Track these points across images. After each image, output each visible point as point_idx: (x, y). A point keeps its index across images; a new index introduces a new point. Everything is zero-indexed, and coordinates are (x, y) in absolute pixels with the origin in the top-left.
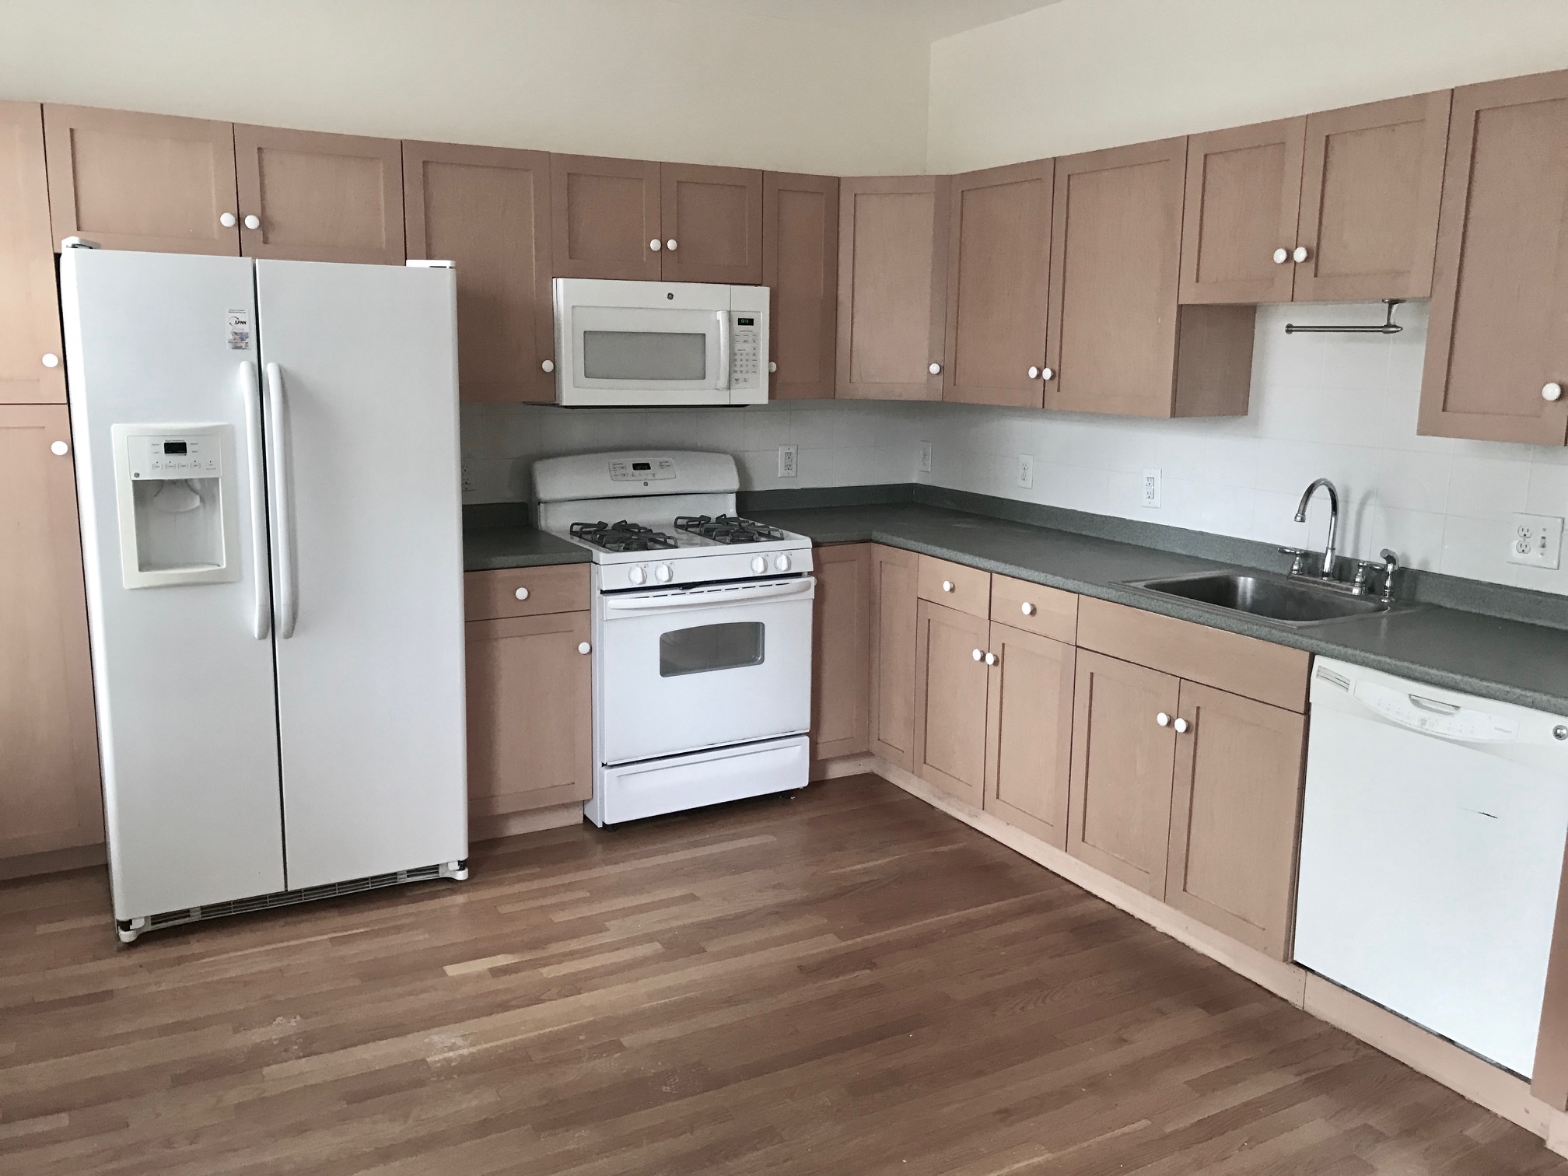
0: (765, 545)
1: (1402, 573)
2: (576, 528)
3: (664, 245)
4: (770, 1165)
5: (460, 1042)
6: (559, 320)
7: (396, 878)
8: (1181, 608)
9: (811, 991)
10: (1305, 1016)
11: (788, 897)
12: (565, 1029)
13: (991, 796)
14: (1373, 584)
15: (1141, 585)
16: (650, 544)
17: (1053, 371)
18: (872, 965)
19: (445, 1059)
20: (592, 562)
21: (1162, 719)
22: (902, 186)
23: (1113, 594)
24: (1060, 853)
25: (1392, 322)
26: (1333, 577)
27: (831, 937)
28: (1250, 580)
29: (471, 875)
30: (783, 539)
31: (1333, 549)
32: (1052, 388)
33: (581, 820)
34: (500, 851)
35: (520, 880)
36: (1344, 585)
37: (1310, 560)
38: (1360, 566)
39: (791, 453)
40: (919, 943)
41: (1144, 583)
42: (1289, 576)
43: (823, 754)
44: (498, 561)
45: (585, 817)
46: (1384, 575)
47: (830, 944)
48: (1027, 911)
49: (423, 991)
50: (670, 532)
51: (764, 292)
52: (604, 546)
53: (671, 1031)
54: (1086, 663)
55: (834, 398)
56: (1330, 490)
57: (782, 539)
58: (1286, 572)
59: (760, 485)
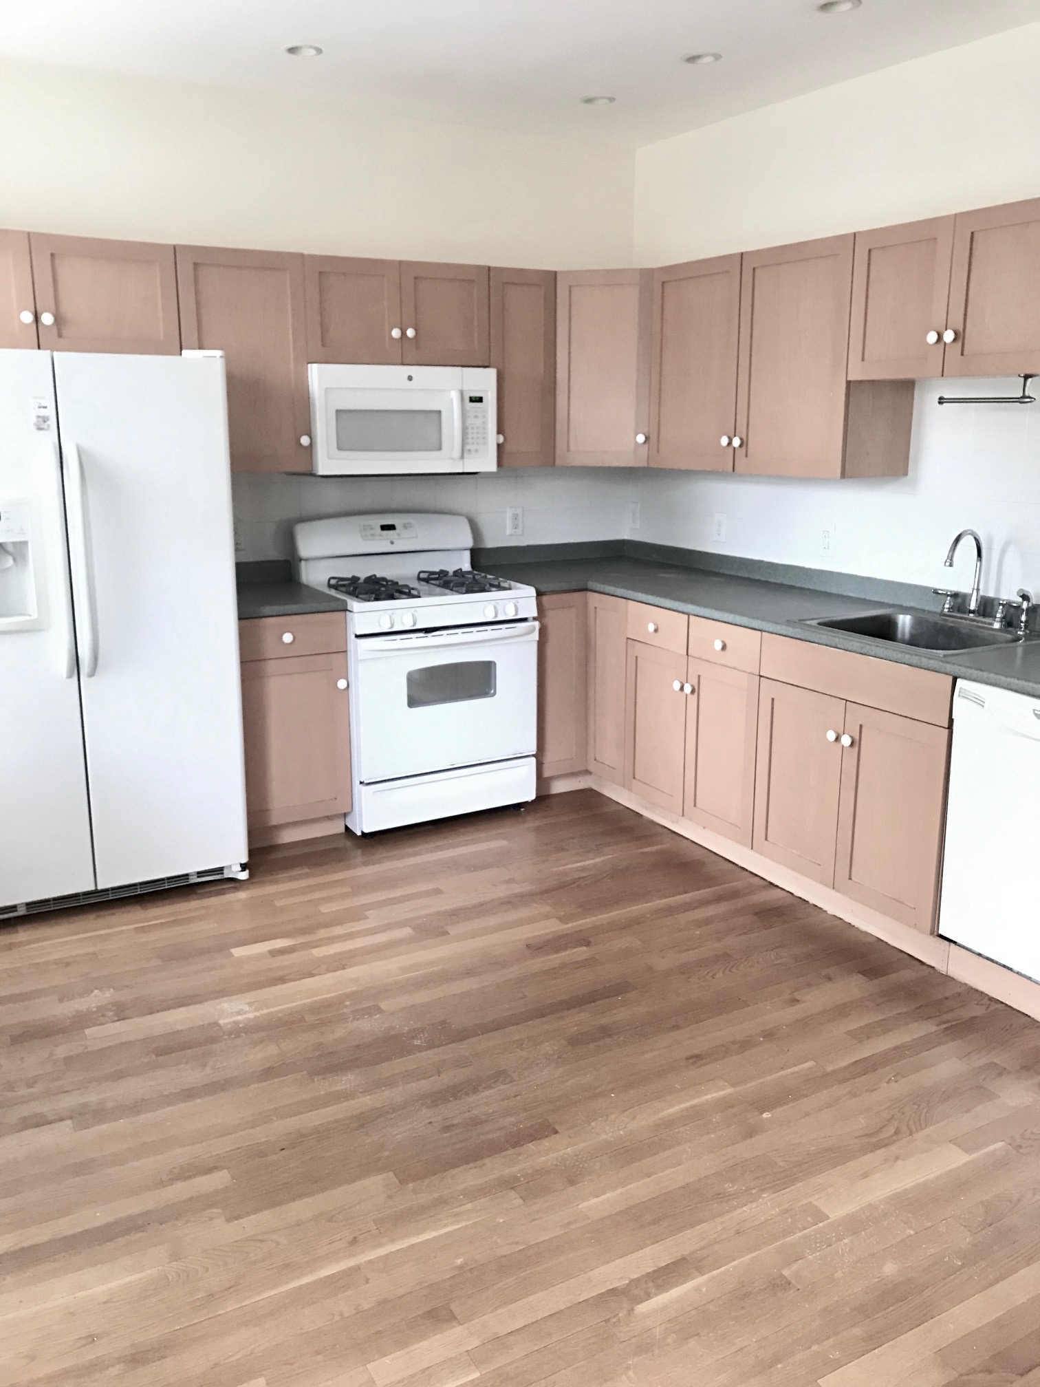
0: (494, 595)
1: (1033, 609)
2: (333, 582)
3: (404, 333)
4: (503, 1100)
5: (246, 1008)
6: (314, 405)
7: (188, 879)
8: (846, 641)
9: (538, 964)
10: (948, 979)
11: (518, 889)
12: (332, 997)
13: (689, 803)
14: (1011, 619)
15: (814, 623)
16: (397, 595)
17: (741, 439)
18: (588, 944)
19: (234, 1022)
20: (347, 610)
21: (831, 736)
22: (610, 279)
23: (790, 631)
24: (747, 851)
25: (1026, 394)
26: (978, 613)
27: (553, 921)
28: (908, 617)
29: (251, 875)
31: (978, 590)
32: (740, 454)
33: (343, 830)
34: (274, 856)
35: (292, 879)
36: (988, 620)
37: (959, 599)
38: (1000, 604)
39: (517, 515)
40: (627, 926)
41: (816, 622)
42: (942, 614)
43: (546, 774)
44: (267, 610)
45: (347, 828)
46: (1020, 611)
47: (550, 927)
48: (718, 899)
49: (214, 968)
50: (414, 584)
51: (491, 374)
52: (357, 597)
53: (421, 997)
54: (768, 690)
55: (554, 465)
56: (975, 538)
57: (510, 589)
58: (939, 610)
59: (490, 542)
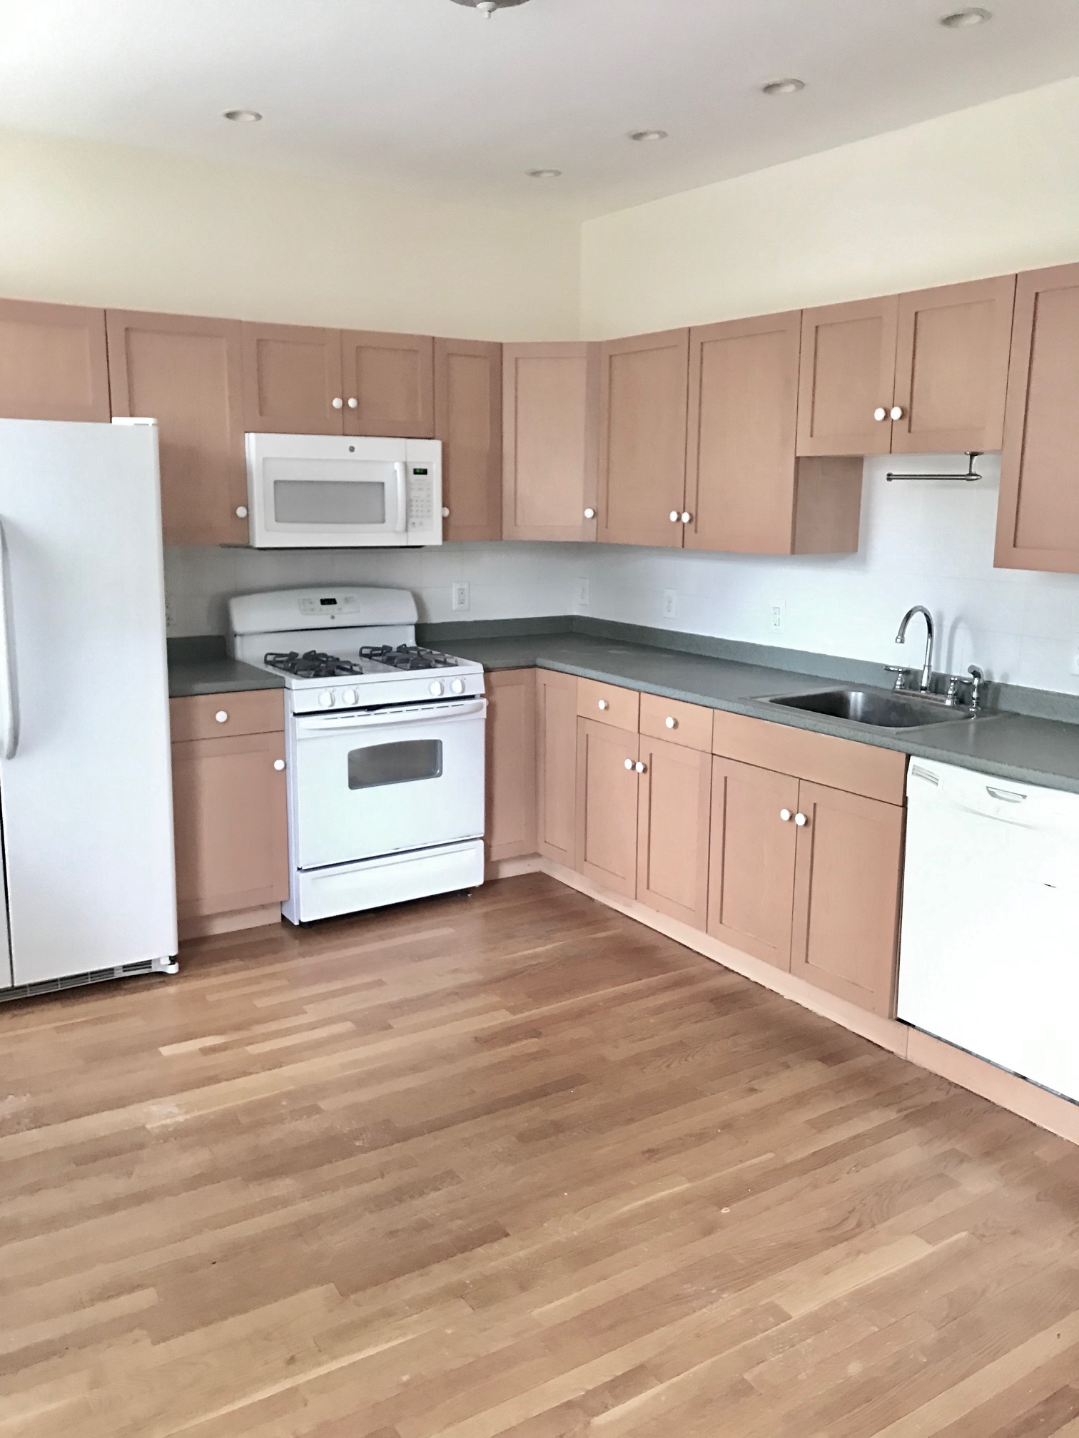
0: (440, 671)
1: (985, 687)
2: (270, 658)
3: (345, 404)
4: (450, 1202)
5: (176, 1110)
6: (251, 474)
7: (113, 973)
8: (799, 718)
9: (487, 1057)
10: (907, 1064)
11: (466, 979)
12: (268, 1097)
13: (642, 887)
14: (963, 696)
15: (766, 700)
16: (338, 671)
17: (691, 515)
18: (538, 1034)
19: (162, 1126)
20: (285, 687)
21: (785, 815)
22: (556, 352)
23: (742, 708)
24: (701, 935)
25: (973, 471)
26: (930, 690)
27: (503, 1012)
28: (860, 694)
29: (181, 968)
30: (457, 665)
31: (929, 666)
32: (690, 530)
33: (279, 919)
34: (206, 948)
35: (225, 973)
36: (940, 697)
37: (910, 676)
38: (951, 681)
39: (463, 589)
40: (579, 1015)
41: (768, 699)
42: (894, 691)
43: (494, 858)
44: (199, 687)
45: (283, 917)
46: (971, 687)
47: (502, 1018)
48: (677, 984)
49: (140, 1069)
50: (356, 660)
51: (436, 446)
52: (296, 674)
53: (363, 1096)
54: (721, 768)
55: (501, 539)
56: (926, 615)
58: (891, 687)
59: (435, 618)
